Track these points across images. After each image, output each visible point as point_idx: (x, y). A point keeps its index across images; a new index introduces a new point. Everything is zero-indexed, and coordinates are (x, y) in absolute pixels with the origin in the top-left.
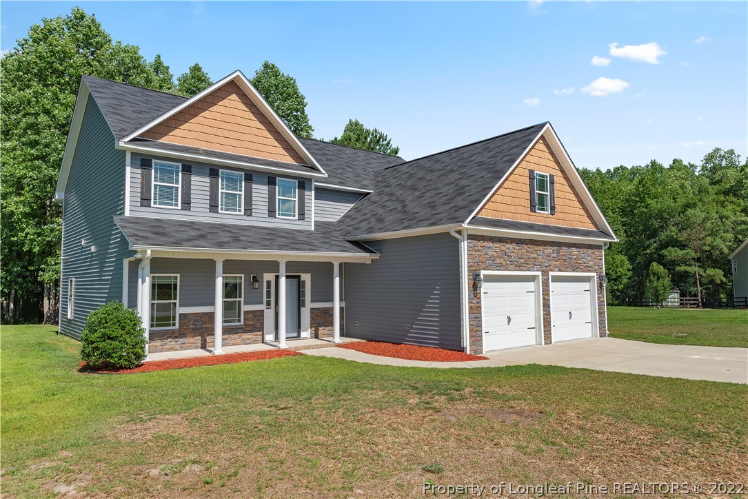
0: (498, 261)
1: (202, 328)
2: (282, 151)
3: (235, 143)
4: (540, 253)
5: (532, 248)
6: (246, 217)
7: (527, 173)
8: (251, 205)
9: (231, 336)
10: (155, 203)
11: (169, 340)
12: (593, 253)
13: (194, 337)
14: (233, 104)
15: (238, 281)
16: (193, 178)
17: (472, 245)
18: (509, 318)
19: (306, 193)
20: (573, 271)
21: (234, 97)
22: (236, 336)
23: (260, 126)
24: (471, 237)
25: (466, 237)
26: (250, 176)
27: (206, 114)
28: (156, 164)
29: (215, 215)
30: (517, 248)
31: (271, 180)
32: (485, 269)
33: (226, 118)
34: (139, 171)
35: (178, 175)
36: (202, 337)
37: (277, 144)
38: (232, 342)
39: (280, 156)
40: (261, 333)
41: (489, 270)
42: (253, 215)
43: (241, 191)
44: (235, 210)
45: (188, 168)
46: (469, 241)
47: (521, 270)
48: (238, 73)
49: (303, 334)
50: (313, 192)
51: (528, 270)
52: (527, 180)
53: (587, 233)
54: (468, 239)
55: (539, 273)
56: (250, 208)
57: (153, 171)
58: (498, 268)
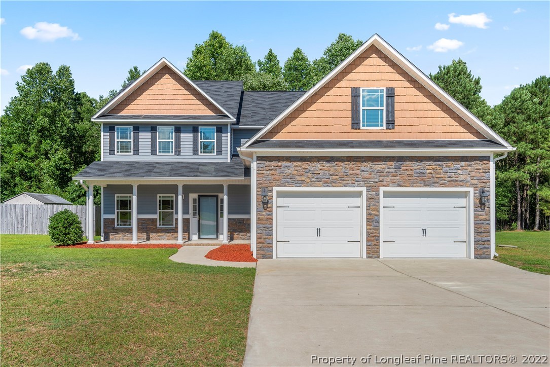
0: (298, 178)
1: (147, 228)
2: (204, 107)
3: (168, 107)
4: (368, 169)
5: (352, 165)
6: (176, 157)
7: (349, 92)
8: (180, 148)
9: (166, 234)
10: (118, 152)
11: (127, 234)
12: (470, 166)
13: (142, 233)
14: (166, 81)
15: (171, 199)
16: (140, 134)
17: (261, 165)
18: (319, 230)
19: (223, 135)
20: (426, 185)
21: (167, 76)
22: (169, 234)
23: (186, 92)
24: (260, 159)
25: (255, 158)
26: (178, 128)
27: (148, 92)
28: (118, 129)
29: (155, 156)
30: (327, 165)
31: (195, 129)
32: (279, 186)
33: (161, 92)
34: (108, 134)
35: (130, 133)
36: (147, 233)
37: (199, 103)
38: (167, 238)
39: (202, 111)
40: (187, 233)
41: (285, 186)
42: (181, 154)
43: (172, 139)
44: (169, 152)
45: (137, 128)
46: (258, 162)
47: (333, 186)
48: (164, 60)
49: (221, 237)
50: (229, 134)
51: (345, 186)
52: (349, 99)
53: (470, 144)
54: (257, 160)
55: (364, 189)
56: (179, 150)
57: (116, 133)
58: (298, 185)
